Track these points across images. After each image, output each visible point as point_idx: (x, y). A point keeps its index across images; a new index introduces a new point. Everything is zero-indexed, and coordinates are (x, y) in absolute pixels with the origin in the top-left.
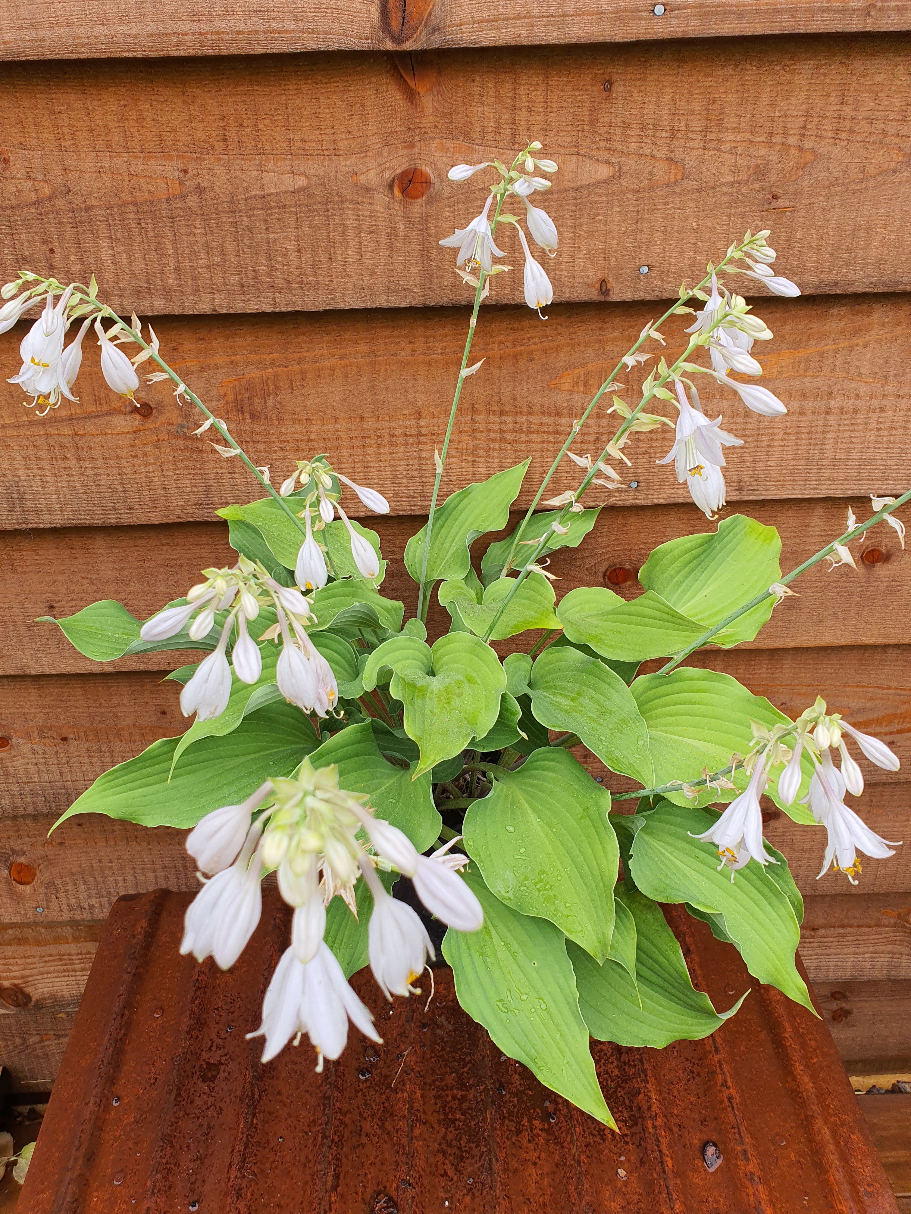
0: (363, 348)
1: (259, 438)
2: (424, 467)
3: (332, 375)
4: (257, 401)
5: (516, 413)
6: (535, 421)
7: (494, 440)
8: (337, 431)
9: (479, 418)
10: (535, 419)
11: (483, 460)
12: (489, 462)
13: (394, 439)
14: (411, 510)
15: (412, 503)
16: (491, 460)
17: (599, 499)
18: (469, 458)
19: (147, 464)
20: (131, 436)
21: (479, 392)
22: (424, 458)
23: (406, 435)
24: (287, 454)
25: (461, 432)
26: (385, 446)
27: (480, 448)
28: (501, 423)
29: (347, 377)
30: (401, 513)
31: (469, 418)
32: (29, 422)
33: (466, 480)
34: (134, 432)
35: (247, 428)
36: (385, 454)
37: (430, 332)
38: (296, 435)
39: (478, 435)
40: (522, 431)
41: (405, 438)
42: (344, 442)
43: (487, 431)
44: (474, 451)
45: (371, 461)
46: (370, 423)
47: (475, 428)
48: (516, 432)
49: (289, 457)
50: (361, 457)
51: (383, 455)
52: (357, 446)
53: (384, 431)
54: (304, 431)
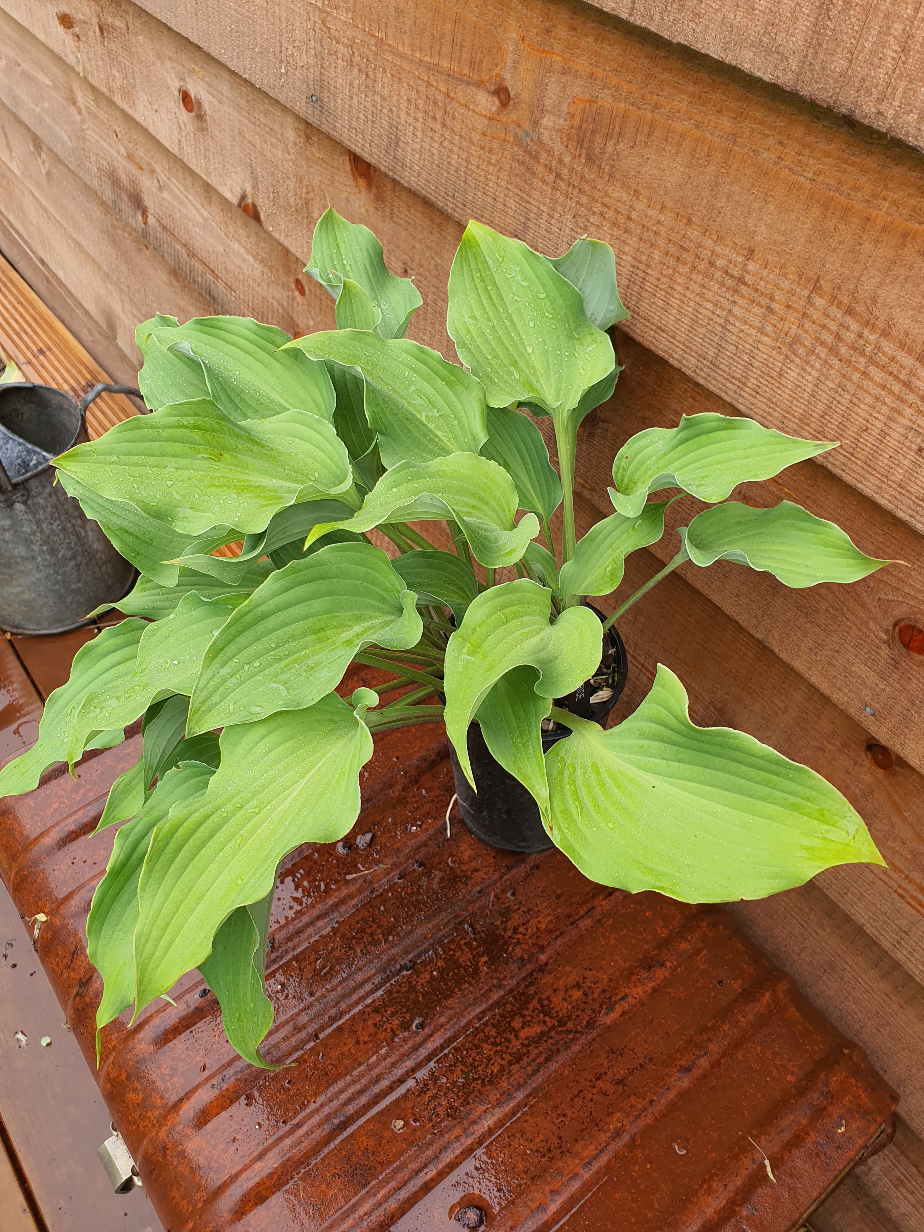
0: (726, 123)
1: (586, 187)
2: (729, 327)
3: (679, 145)
4: (598, 140)
5: (867, 323)
6: (887, 349)
7: (823, 344)
8: (659, 222)
9: (819, 302)
10: (889, 348)
11: (798, 361)
12: (805, 370)
13: (712, 270)
14: (695, 372)
15: (700, 365)
16: (809, 370)
18: (784, 349)
19: (489, 163)
20: (486, 121)
21: (833, 264)
22: (734, 316)
23: (726, 272)
24: (604, 223)
25: (788, 307)
26: (699, 272)
27: (802, 344)
28: (842, 325)
29: (693, 157)
30: (684, 369)
31: (806, 293)
32: (421, 60)
33: (768, 375)
34: (490, 119)
35: (579, 169)
36: (696, 282)
37: (810, 139)
38: (619, 204)
39: (808, 325)
40: (862, 353)
41: (724, 275)
42: (661, 242)
43: (820, 326)
44: (794, 342)
45: (679, 284)
46: (695, 233)
47: (808, 312)
48: (856, 349)
49: (604, 228)
50: (670, 271)
51: (692, 283)
52: (672, 255)
53: (706, 252)
54: (628, 204)
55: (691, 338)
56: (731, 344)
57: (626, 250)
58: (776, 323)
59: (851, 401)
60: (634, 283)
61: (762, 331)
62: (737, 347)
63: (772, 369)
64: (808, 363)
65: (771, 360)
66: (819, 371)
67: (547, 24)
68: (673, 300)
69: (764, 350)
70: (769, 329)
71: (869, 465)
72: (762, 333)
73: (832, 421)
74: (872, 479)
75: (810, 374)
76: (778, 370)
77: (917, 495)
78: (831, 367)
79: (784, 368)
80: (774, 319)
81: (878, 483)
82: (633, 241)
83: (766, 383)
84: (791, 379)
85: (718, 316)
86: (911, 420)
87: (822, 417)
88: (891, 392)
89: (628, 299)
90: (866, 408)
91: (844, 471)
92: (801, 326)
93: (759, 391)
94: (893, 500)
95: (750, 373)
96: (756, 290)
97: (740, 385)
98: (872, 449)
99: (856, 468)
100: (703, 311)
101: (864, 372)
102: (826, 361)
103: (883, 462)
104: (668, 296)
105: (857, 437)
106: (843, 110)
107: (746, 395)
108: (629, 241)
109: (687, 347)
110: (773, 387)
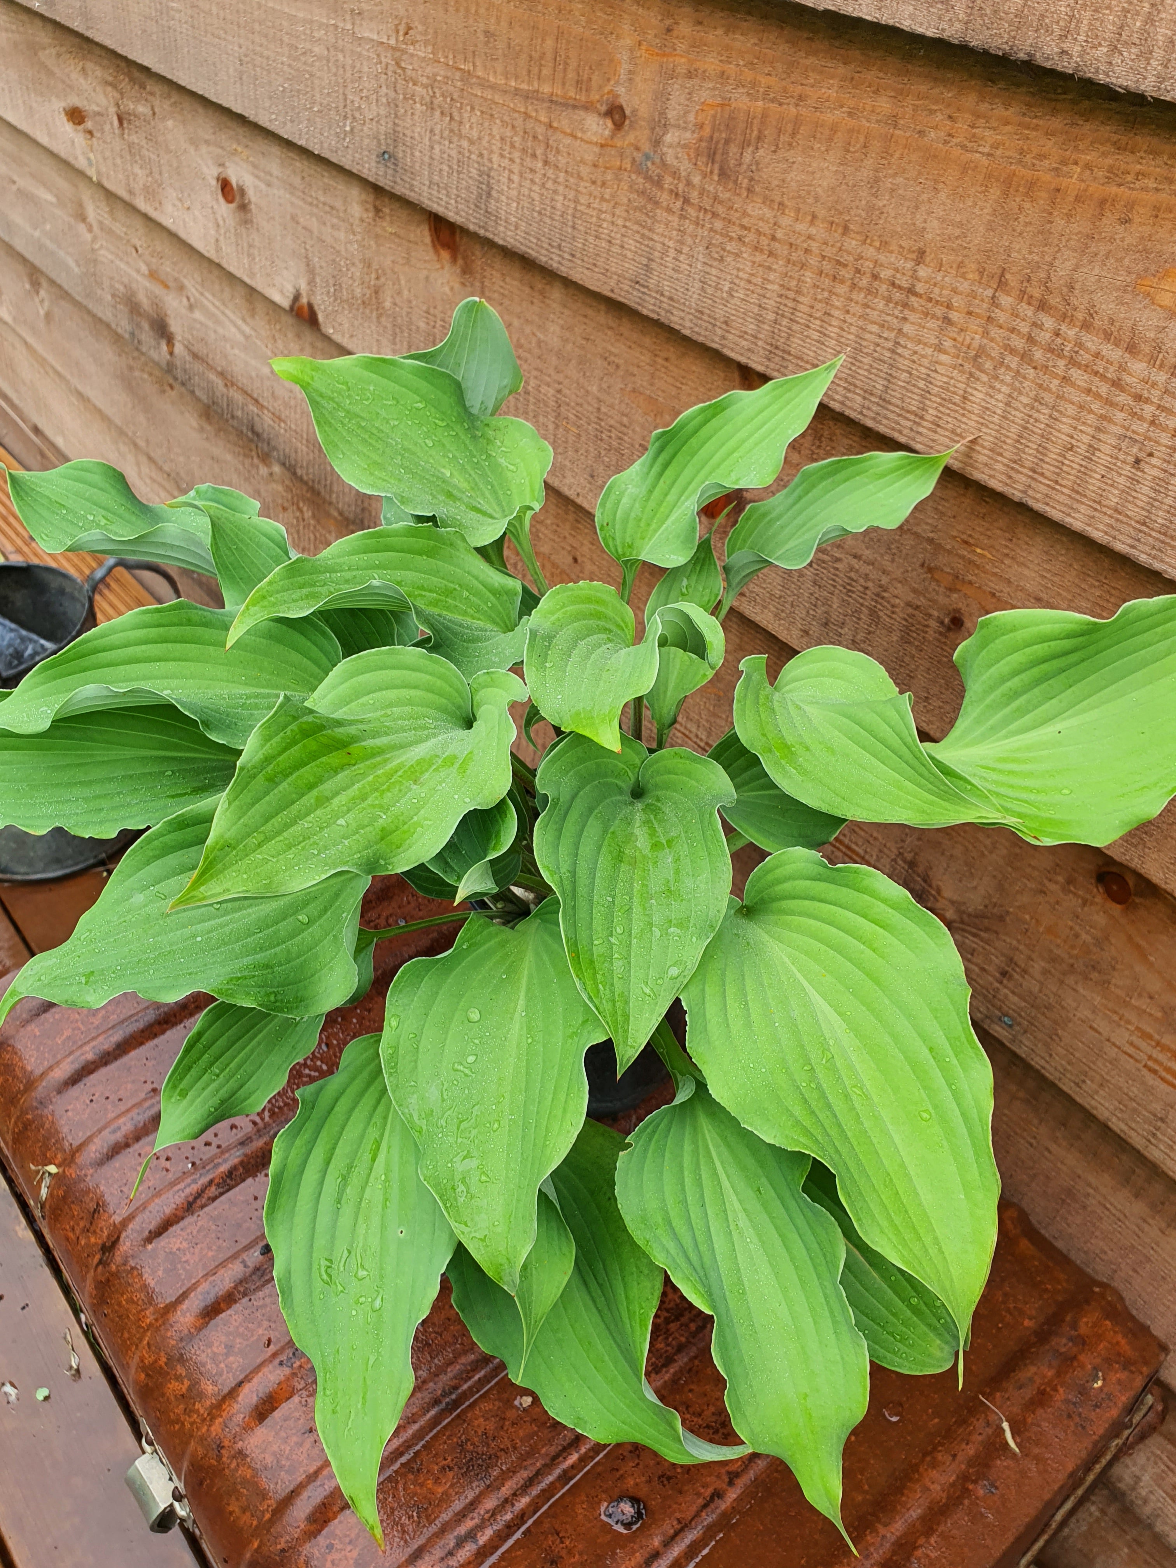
0: (884, 105)
1: (720, 210)
2: (900, 350)
3: (830, 139)
4: (733, 149)
5: (1064, 316)
6: (1089, 345)
7: (1012, 351)
8: (809, 237)
9: (1006, 300)
10: (1091, 342)
11: (985, 378)
12: (993, 388)
13: (876, 284)
14: (861, 413)
15: (867, 403)
16: (998, 385)
17: (1141, 547)
18: (967, 366)
19: (602, 199)
20: (597, 150)
21: (1019, 252)
22: (905, 335)
23: (893, 284)
24: (743, 249)
25: (970, 313)
26: (861, 289)
27: (989, 356)
28: (1034, 324)
29: (848, 151)
30: (848, 412)
31: (989, 292)
32: (516, 89)
33: (950, 401)
34: (602, 146)
35: (711, 188)
36: (857, 303)
37: (984, 107)
38: (761, 224)
39: (994, 332)
40: (1060, 356)
41: (891, 288)
42: (813, 261)
43: (1008, 329)
44: (977, 356)
45: (837, 308)
46: (854, 242)
47: (993, 315)
48: (1052, 351)
49: (745, 255)
50: (826, 294)
51: (853, 304)
52: (827, 275)
53: (867, 263)
54: (772, 221)
55: (855, 371)
56: (903, 371)
57: (772, 277)
58: (955, 335)
59: (1050, 416)
60: (783, 316)
61: (939, 349)
62: (910, 374)
63: (954, 393)
64: (996, 378)
65: (952, 382)
66: (1011, 385)
67: (668, 22)
68: (830, 329)
69: (942, 372)
70: (948, 344)
71: (1077, 492)
72: (939, 351)
73: (1030, 444)
74: (1082, 508)
75: (999, 391)
76: (961, 392)
77: (1137, 518)
78: (1025, 378)
79: (969, 390)
80: (952, 331)
81: (1090, 512)
82: (779, 265)
83: (948, 411)
84: (978, 401)
85: (886, 339)
86: (1123, 427)
87: (1018, 441)
88: (1098, 396)
89: (777, 337)
90: (1069, 421)
91: (1047, 504)
92: (986, 333)
93: (940, 423)
94: (1109, 530)
95: (927, 402)
96: (930, 300)
97: (917, 420)
98: (1079, 471)
99: (1062, 498)
100: (867, 336)
101: (1064, 377)
102: (1018, 371)
103: (1094, 485)
104: (825, 325)
105: (1060, 459)
106: (1022, 56)
107: (924, 431)
108: (775, 267)
109: (850, 384)
110: (956, 415)
